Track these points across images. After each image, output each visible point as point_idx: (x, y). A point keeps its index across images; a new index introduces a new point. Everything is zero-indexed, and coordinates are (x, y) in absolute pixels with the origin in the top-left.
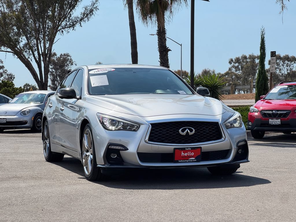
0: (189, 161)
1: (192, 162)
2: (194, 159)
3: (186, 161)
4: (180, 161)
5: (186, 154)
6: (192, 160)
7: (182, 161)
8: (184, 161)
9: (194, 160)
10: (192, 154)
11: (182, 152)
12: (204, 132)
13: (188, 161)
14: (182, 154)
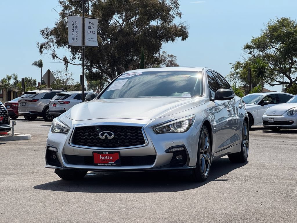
0: (109, 165)
1: (112, 166)
2: (113, 163)
3: (106, 165)
4: (100, 165)
5: (104, 158)
6: (112, 164)
7: (102, 165)
8: (103, 165)
9: (113, 165)
10: (111, 158)
11: (100, 155)
12: (126, 137)
13: (107, 165)
14: (101, 157)
